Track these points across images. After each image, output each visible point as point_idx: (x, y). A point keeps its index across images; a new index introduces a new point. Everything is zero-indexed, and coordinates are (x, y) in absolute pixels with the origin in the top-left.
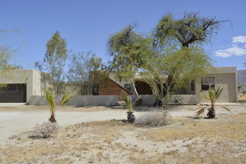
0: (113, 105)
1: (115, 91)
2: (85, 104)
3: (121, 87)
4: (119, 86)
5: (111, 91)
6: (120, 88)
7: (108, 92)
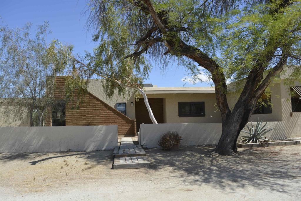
0: (104, 149)
1: (98, 116)
2: (32, 148)
3: (109, 108)
4: (106, 106)
5: (91, 117)
6: (108, 111)
7: (85, 119)
